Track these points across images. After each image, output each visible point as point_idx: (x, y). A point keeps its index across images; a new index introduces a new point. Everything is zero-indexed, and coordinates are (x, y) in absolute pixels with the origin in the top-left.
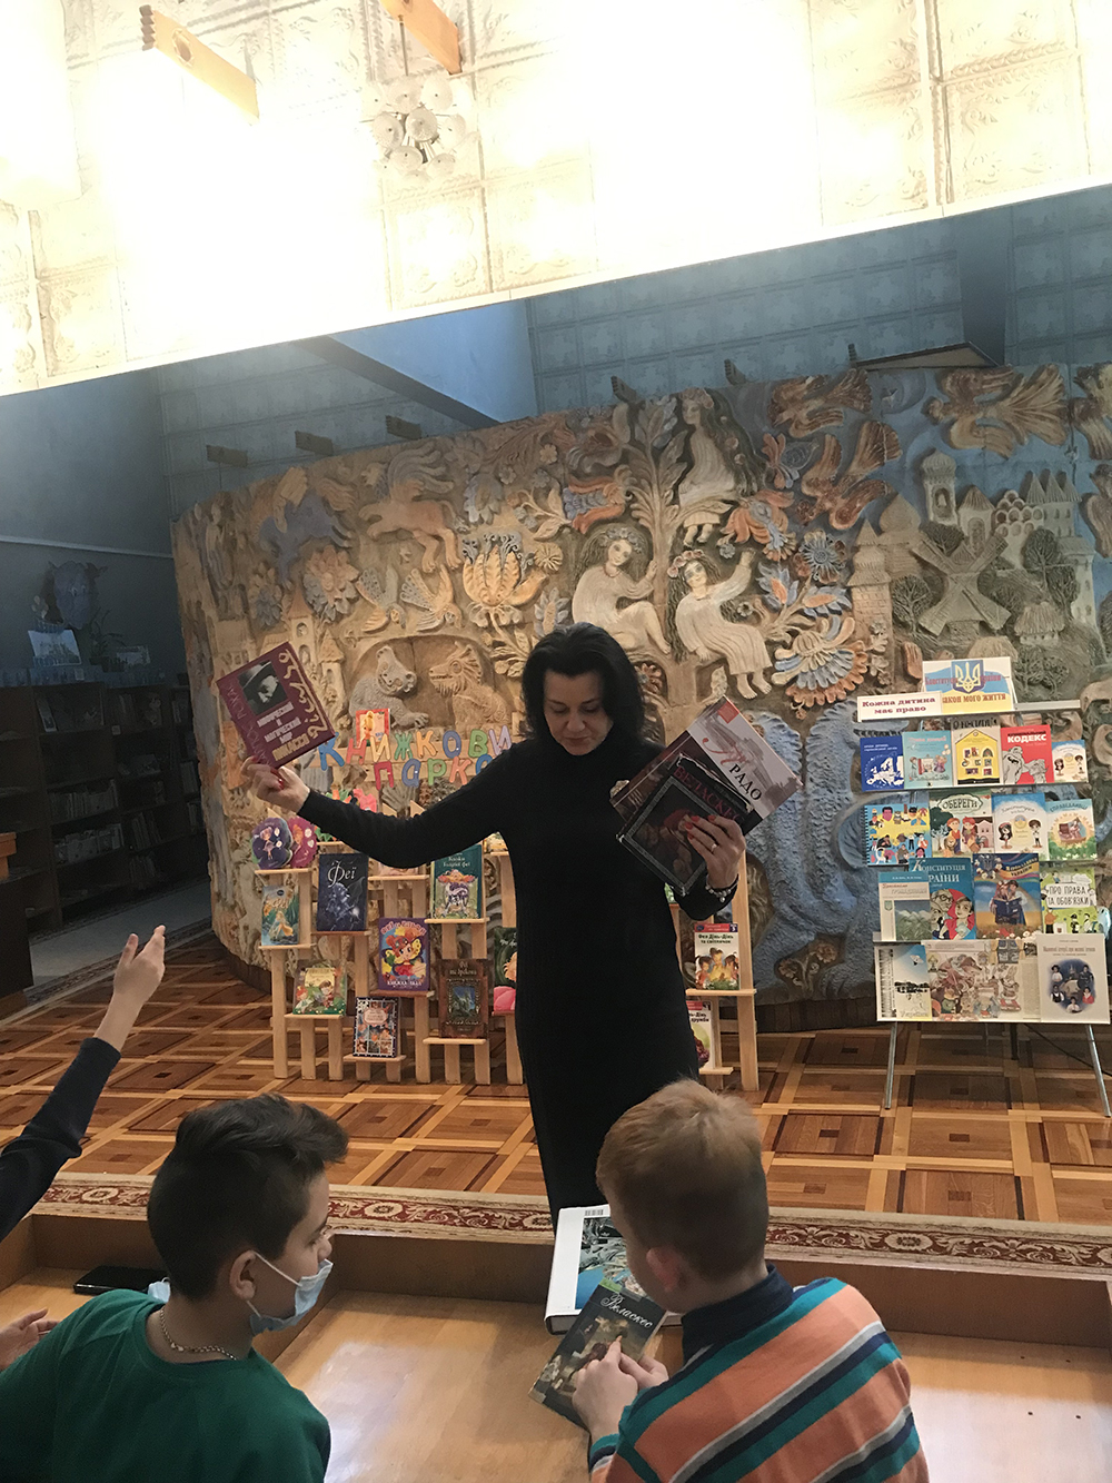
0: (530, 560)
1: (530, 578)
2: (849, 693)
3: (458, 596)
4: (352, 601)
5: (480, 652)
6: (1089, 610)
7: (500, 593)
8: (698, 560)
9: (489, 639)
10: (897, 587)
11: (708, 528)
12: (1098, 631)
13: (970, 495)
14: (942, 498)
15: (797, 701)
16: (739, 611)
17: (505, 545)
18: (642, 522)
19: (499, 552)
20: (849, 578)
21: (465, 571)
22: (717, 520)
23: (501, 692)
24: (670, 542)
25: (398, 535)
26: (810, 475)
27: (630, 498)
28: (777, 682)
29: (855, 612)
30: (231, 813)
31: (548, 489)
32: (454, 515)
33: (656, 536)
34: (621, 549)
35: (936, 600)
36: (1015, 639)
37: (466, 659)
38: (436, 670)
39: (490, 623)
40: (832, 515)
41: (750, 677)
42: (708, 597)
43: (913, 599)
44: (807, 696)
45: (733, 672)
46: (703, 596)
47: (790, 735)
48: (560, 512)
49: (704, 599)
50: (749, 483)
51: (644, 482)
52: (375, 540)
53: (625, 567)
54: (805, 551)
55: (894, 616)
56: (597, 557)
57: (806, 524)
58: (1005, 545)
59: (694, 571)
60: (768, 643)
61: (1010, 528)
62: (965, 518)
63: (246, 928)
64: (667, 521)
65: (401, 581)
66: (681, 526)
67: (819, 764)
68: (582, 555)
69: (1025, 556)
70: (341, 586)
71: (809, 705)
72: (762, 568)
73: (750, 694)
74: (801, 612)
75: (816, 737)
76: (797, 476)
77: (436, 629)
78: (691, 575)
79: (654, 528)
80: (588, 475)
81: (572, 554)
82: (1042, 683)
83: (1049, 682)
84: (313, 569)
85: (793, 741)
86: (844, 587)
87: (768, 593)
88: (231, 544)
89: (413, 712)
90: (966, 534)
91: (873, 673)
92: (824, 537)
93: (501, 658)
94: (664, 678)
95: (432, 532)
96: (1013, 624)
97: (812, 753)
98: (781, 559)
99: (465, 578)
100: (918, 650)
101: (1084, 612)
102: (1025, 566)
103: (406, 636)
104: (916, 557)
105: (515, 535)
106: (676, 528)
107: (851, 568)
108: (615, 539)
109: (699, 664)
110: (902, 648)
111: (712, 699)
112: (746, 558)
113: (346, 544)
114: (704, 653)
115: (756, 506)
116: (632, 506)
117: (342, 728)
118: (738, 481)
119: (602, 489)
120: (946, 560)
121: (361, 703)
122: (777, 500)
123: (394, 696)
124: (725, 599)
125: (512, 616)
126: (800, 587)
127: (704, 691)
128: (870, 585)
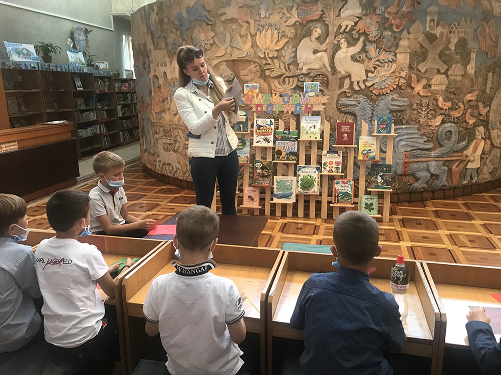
0: (283, 34)
1: (282, 40)
2: (391, 91)
3: (254, 45)
4: (211, 45)
5: (260, 66)
6: (472, 68)
7: (270, 45)
8: (345, 38)
9: (264, 62)
10: (412, 54)
11: (349, 27)
12: (474, 76)
13: (442, 22)
14: (432, 22)
15: (373, 92)
16: (357, 58)
17: (273, 27)
18: (326, 22)
19: (271, 29)
20: (396, 50)
21: (258, 35)
22: (353, 24)
23: (266, 82)
24: (335, 31)
25: (232, 20)
26: (389, 10)
27: (323, 13)
28: (367, 85)
29: (397, 61)
30: (155, 121)
31: (293, 7)
32: (255, 14)
33: (330, 28)
34: (318, 31)
35: (423, 60)
36: (447, 76)
37: (255, 69)
38: (242, 72)
39: (265, 56)
40: (394, 26)
41: (358, 82)
42: (347, 52)
43: (416, 59)
44: (377, 90)
45: (352, 80)
46: (345, 51)
47: (369, 104)
48: (297, 16)
49: (345, 52)
50: (367, 11)
51: (328, 7)
52: (222, 22)
53: (317, 39)
54: (383, 38)
55: (410, 64)
56: (308, 34)
57: (384, 29)
58: (450, 42)
59: (343, 42)
60: (366, 70)
61: (452, 36)
62: (438, 31)
63: (160, 161)
64: (335, 22)
65: (232, 38)
66: (340, 25)
67: (378, 115)
68: (303, 33)
69: (456, 47)
70: (208, 39)
71: (377, 94)
72: (367, 43)
73: (357, 88)
74: (378, 60)
75: (378, 106)
76: (383, 10)
77: (244, 57)
78: (341, 44)
79: (330, 25)
80: (308, 3)
81: (299, 32)
82: (453, 93)
83: (455, 92)
84: (197, 32)
85: (370, 106)
86: (394, 52)
87: (368, 52)
88: (161, 21)
90: (438, 37)
91: (400, 84)
92: (390, 33)
93: (267, 69)
94: (327, 81)
95: (246, 20)
96: (448, 71)
97: (376, 111)
98: (374, 41)
99: (257, 39)
100: (416, 78)
101: (471, 69)
102: (455, 50)
103: (232, 59)
104: (421, 44)
105: (278, 23)
106: (338, 25)
107: (397, 46)
108: (316, 28)
109: (341, 76)
110: (411, 76)
111: (343, 90)
112: (362, 39)
113: (211, 23)
114: (343, 73)
115: (368, 20)
116: (323, 16)
118: (363, 10)
119: (313, 9)
120: (430, 46)
122: (376, 19)
124: (353, 53)
125: (274, 54)
126: (379, 51)
127: (341, 86)
128: (404, 53)
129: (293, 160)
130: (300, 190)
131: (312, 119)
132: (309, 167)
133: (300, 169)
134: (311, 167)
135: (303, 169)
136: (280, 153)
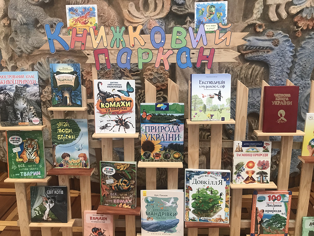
15: (300, 25)
28: (292, 12)
41: (278, 6)
44: (305, 22)
45: (268, 3)
47: (291, 46)
67: (301, 64)
71: (305, 28)
73: (274, 17)
85: (291, 50)
89: (51, 17)
97: (299, 58)
111: (250, 21)
117: (4, 26)
121: (16, 9)
123: (37, 5)
127: (247, 13)
129: (177, 159)
130: (192, 215)
131: (214, 80)
132: (209, 173)
133: (190, 177)
134: (212, 173)
135: (196, 177)
136: (149, 146)
